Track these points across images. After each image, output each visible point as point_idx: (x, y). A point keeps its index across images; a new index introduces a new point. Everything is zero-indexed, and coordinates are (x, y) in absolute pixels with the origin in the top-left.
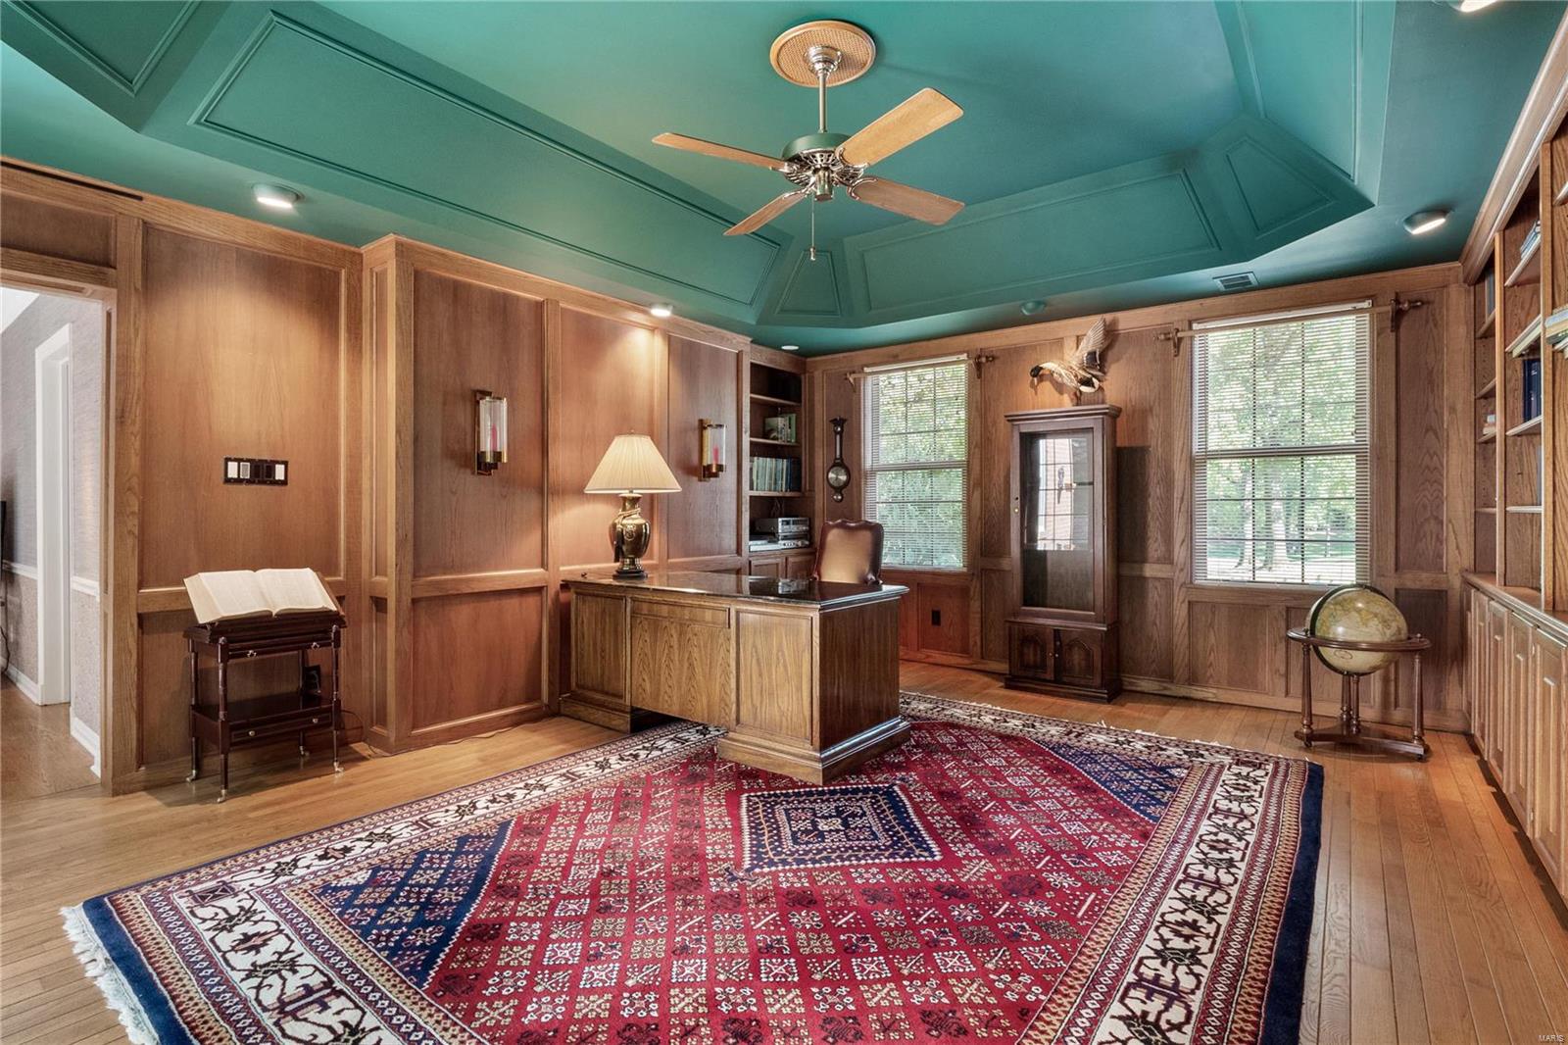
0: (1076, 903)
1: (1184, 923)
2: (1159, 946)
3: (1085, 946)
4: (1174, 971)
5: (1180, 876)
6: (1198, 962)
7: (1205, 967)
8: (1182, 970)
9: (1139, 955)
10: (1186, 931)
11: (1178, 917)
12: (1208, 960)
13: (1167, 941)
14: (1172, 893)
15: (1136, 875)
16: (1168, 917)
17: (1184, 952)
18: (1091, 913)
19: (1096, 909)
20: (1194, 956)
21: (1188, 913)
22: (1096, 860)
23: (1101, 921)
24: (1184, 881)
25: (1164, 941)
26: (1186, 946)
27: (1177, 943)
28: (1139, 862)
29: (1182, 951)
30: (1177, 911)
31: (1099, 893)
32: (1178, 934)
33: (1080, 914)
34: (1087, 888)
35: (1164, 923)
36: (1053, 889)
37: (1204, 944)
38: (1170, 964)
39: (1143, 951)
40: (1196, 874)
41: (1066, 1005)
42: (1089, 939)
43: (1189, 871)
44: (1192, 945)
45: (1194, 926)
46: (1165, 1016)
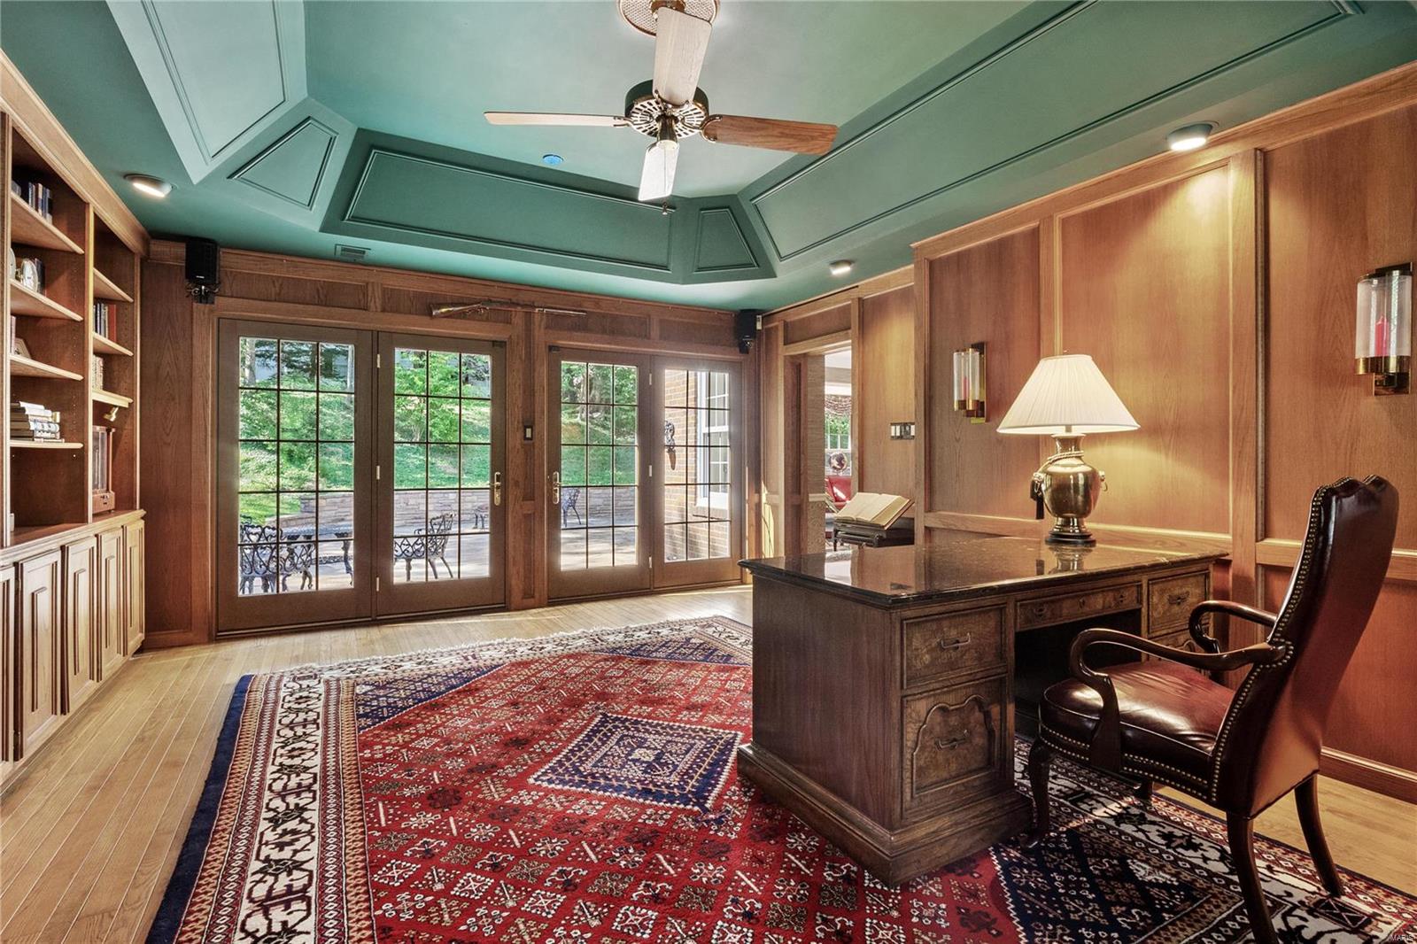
0: (391, 811)
1: (291, 843)
2: (306, 815)
3: (359, 787)
4: (288, 804)
5: (312, 892)
6: (270, 820)
7: (265, 819)
8: (282, 807)
9: (318, 801)
10: (288, 838)
11: (298, 846)
12: (263, 825)
13: (300, 822)
14: (313, 866)
15: (360, 865)
16: (308, 839)
17: (284, 822)
18: (373, 808)
19: (372, 815)
20: (275, 822)
21: (291, 853)
22: (412, 859)
23: (361, 808)
24: (305, 888)
25: (304, 821)
26: (283, 827)
27: (292, 825)
28: (366, 884)
29: (286, 821)
30: (302, 849)
31: (380, 829)
32: (294, 832)
33: (380, 805)
34: (393, 827)
35: (309, 833)
36: (418, 810)
37: (270, 836)
38: (292, 807)
39: (316, 805)
40: (295, 906)
41: (347, 759)
42: (360, 793)
43: (303, 906)
44: (279, 830)
45: (281, 846)
46: (286, 780)
